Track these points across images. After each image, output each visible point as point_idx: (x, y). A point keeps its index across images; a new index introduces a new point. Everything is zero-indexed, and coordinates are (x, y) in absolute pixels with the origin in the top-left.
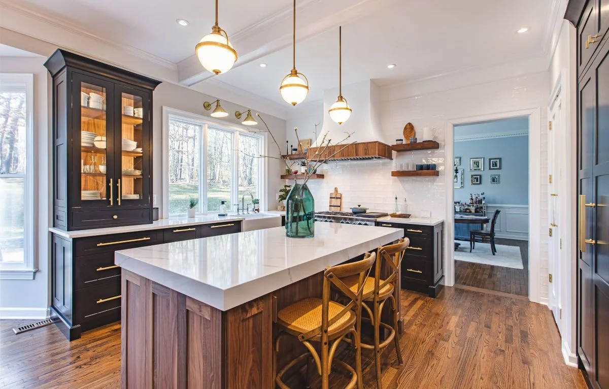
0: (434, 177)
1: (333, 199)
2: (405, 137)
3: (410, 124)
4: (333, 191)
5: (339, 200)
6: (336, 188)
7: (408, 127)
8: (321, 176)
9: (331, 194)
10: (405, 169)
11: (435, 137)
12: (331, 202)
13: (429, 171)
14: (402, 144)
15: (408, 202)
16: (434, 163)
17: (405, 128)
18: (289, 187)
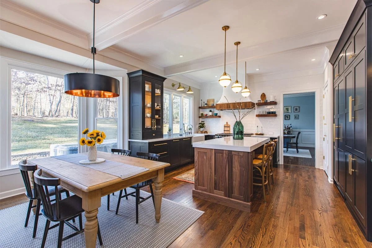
0: (275, 117)
1: (226, 128)
2: (262, 100)
3: (264, 93)
4: (226, 124)
5: (229, 128)
6: (227, 122)
7: (263, 94)
8: (220, 117)
9: (225, 125)
10: (261, 113)
11: (276, 100)
12: (224, 129)
13: (273, 114)
14: (260, 103)
15: (263, 128)
16: (275, 111)
17: (261, 95)
18: (203, 122)
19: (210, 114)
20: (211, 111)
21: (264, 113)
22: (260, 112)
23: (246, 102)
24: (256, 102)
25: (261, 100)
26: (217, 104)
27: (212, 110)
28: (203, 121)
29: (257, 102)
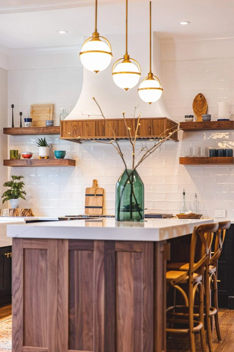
1: (91, 197)
4: (90, 185)
5: (100, 198)
6: (94, 181)
8: (72, 163)
9: (88, 189)
12: (87, 201)
13: (226, 157)
18: (19, 178)
19: (42, 152)
20: (43, 144)
21: (203, 154)
22: (191, 150)
23: (153, 119)
24: (179, 118)
25: (192, 113)
26: (67, 122)
27: (48, 139)
28: (18, 175)
29: (183, 120)
